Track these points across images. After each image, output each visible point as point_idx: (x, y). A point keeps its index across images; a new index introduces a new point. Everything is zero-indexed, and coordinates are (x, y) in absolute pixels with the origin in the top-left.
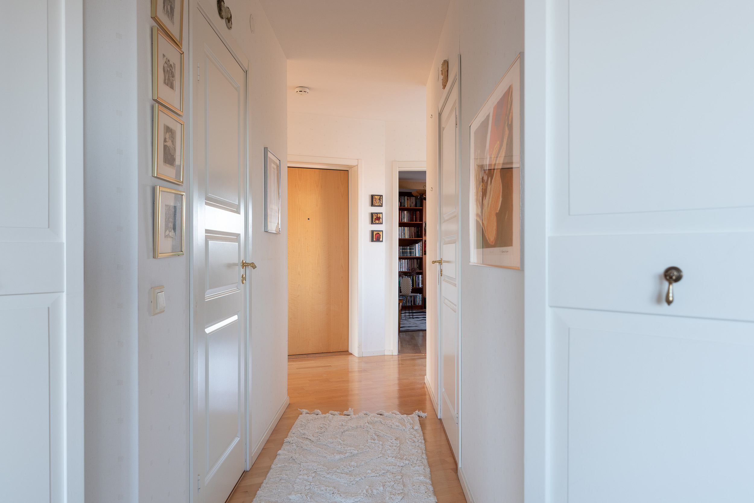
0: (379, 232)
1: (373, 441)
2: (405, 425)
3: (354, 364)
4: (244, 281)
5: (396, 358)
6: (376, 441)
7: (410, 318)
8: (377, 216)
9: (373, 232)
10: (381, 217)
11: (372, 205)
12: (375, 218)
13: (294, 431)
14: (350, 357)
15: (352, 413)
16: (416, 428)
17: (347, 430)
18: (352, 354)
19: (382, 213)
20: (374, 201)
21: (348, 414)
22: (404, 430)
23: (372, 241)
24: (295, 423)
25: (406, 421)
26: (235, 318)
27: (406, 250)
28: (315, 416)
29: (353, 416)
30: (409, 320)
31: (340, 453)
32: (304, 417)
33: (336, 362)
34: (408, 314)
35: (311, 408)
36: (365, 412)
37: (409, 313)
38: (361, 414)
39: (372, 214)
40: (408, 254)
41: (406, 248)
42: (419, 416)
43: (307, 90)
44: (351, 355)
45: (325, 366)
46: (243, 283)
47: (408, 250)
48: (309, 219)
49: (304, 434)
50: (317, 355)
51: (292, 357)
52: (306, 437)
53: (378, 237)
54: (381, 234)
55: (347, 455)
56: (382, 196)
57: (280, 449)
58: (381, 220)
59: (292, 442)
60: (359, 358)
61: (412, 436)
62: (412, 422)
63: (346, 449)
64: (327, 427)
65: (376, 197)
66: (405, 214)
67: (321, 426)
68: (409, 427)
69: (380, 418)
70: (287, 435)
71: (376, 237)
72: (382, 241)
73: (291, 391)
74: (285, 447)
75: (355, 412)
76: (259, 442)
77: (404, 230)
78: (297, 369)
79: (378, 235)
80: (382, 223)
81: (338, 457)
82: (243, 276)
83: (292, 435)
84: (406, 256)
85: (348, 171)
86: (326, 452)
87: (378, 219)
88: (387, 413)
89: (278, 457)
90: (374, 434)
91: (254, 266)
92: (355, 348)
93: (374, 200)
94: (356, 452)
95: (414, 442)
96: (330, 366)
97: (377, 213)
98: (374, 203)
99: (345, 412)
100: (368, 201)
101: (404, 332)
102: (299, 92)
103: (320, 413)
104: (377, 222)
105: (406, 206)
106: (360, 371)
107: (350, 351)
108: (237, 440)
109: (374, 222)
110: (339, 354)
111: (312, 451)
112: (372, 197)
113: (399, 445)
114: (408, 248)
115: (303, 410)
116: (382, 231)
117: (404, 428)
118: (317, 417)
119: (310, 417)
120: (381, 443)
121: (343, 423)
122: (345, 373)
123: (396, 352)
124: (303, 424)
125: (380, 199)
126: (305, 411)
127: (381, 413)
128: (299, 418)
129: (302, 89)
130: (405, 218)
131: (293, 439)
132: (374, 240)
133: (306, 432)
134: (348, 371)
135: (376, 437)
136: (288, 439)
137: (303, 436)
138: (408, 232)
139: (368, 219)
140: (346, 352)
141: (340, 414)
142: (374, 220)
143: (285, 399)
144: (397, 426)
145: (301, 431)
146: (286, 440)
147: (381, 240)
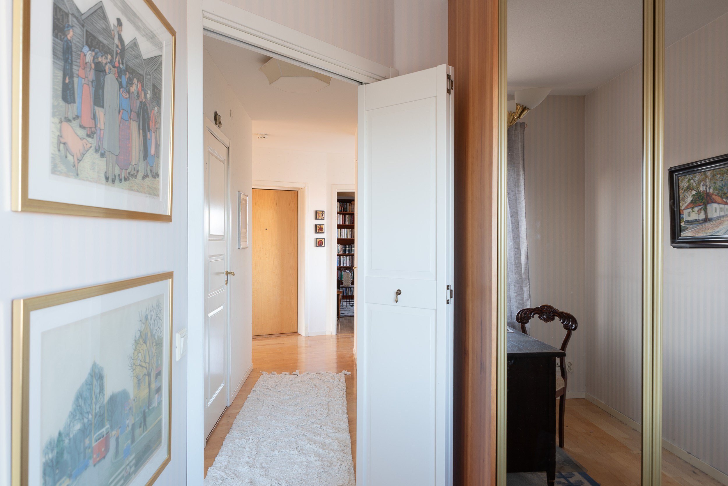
0: (321, 240)
1: (312, 389)
2: (334, 379)
3: (302, 341)
4: (227, 284)
5: (335, 337)
6: (314, 389)
7: (350, 306)
8: (320, 227)
9: (317, 239)
10: (323, 228)
11: (316, 218)
12: (319, 229)
13: (258, 385)
14: (299, 337)
15: (299, 373)
16: (341, 380)
17: (294, 383)
18: (300, 334)
19: (324, 225)
20: (318, 216)
21: (296, 374)
22: (333, 382)
23: (316, 246)
24: (258, 380)
25: (336, 377)
26: (222, 308)
27: (348, 248)
28: (272, 375)
29: (299, 375)
30: (350, 307)
31: (289, 395)
32: (265, 376)
33: (288, 341)
34: (349, 303)
35: (269, 371)
36: (307, 372)
37: (350, 301)
38: (305, 374)
39: (316, 226)
40: (350, 252)
41: (348, 247)
42: (345, 374)
43: (266, 136)
44: (299, 336)
45: (279, 344)
46: (226, 285)
47: (350, 248)
48: (266, 229)
49: (265, 386)
50: (272, 336)
51: (255, 337)
52: (266, 387)
53: (320, 243)
54: (323, 241)
55: (294, 396)
56: (324, 211)
57: (249, 395)
58: (323, 230)
59: (257, 390)
60: (306, 337)
61: (338, 385)
62: (339, 377)
63: (293, 393)
64: (281, 382)
65: (319, 212)
66: (347, 218)
67: (277, 381)
68: (337, 380)
69: (318, 376)
70: (253, 387)
71: (319, 243)
72: (324, 247)
73: (254, 360)
74: (253, 393)
75: (300, 373)
76: (235, 390)
77: (347, 231)
78: (257, 346)
79: (321, 242)
80: (324, 233)
81: (288, 397)
82: (226, 280)
83: (257, 387)
84: (348, 253)
85: (297, 191)
86: (280, 395)
87: (321, 229)
88: (323, 373)
89: (248, 399)
90: (312, 385)
91: (233, 274)
92: (302, 330)
93: (318, 214)
94: (300, 394)
95: (339, 388)
96: (283, 343)
97: (320, 225)
98: (317, 217)
99: (294, 373)
100: (313, 215)
101: (344, 317)
102: (259, 137)
103: (276, 374)
104: (320, 231)
105: (348, 211)
106: (306, 347)
107: (299, 332)
108: (222, 386)
109: (317, 232)
110: (290, 334)
111: (270, 395)
112: (316, 212)
113: (329, 390)
114: (350, 247)
115: (263, 372)
116: (324, 239)
117: (333, 381)
118: (273, 376)
119: (269, 376)
120: (317, 389)
121: (292, 379)
122: (295, 349)
123: (334, 332)
124: (264, 380)
125: (322, 214)
126: (265, 372)
127: (319, 373)
128: (261, 377)
129: (262, 136)
130: (347, 221)
131: (257, 388)
132: (318, 245)
133: (266, 384)
134: (297, 347)
135: (314, 386)
136: (254, 389)
137: (265, 387)
138: (350, 233)
139: (313, 229)
140: (296, 333)
141: (290, 374)
142: (318, 230)
143: (250, 365)
144: (329, 380)
145: (263, 384)
146: (252, 389)
147: (323, 245)
